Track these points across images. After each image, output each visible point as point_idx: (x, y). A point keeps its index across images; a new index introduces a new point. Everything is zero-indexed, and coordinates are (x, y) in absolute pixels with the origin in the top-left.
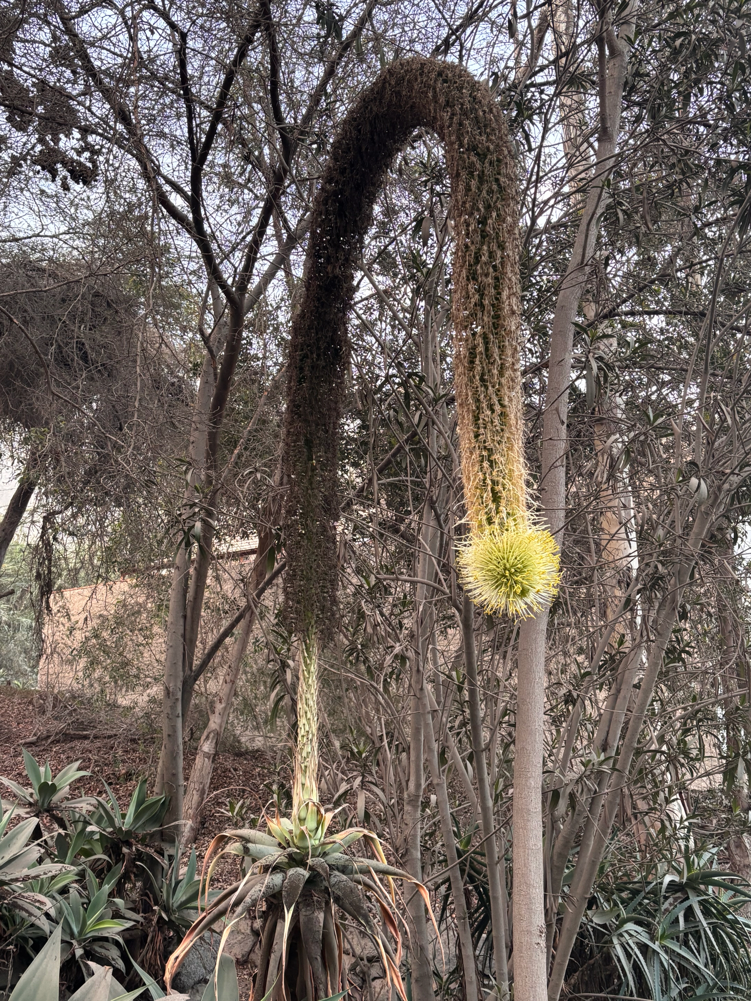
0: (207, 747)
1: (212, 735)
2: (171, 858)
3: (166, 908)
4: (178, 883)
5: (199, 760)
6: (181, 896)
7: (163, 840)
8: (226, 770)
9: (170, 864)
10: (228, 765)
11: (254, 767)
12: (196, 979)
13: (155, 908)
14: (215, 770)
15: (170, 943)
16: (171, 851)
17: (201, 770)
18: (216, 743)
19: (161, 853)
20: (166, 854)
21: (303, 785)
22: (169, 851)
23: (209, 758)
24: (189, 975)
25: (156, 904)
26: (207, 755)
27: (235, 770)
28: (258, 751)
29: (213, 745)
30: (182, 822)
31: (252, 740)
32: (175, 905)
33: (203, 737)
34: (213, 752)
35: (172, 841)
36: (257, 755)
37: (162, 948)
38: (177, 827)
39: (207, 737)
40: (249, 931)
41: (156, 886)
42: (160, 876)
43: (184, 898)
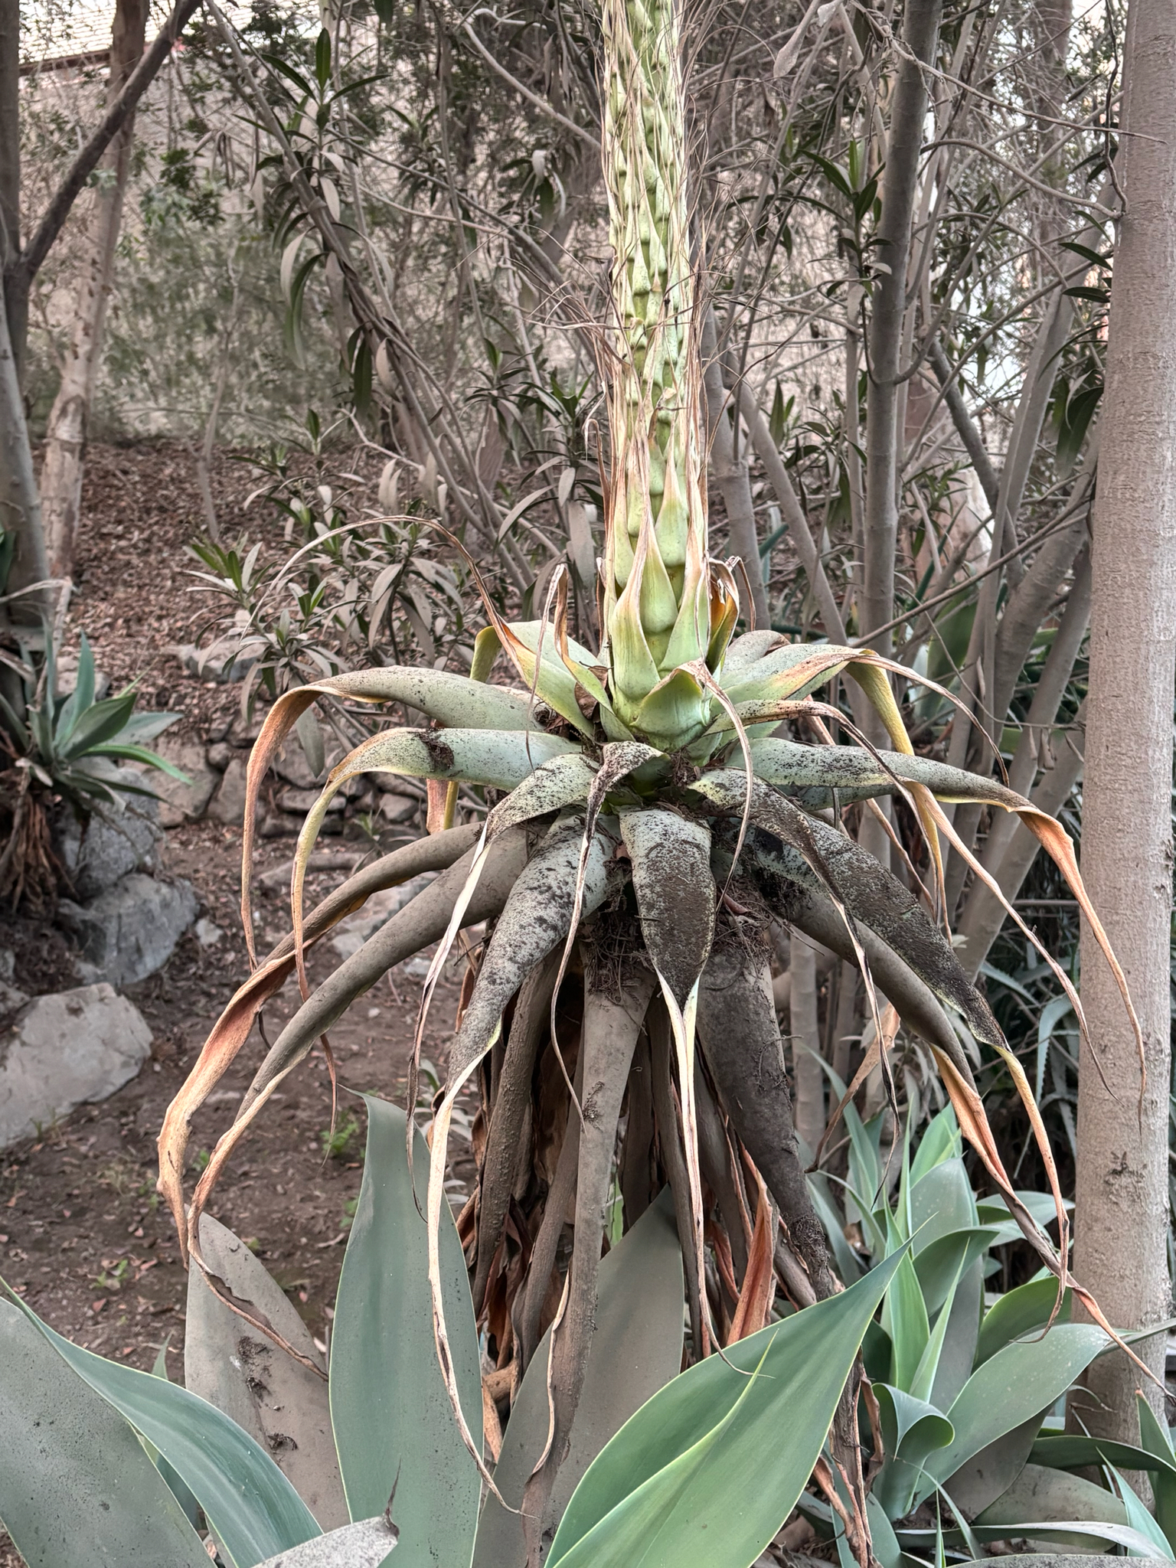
0: (65, 430)
1: (71, 407)
2: (37, 657)
3: (43, 760)
4: (59, 703)
5: (52, 456)
6: (69, 733)
7: (13, 623)
8: (107, 474)
9: (38, 673)
10: (109, 462)
11: (160, 466)
12: (121, 872)
13: (22, 763)
14: (87, 473)
15: (58, 814)
16: (37, 644)
17: (60, 475)
18: (84, 423)
19: (14, 650)
20: (25, 650)
21: (656, 496)
22: (31, 643)
23: (72, 452)
24: (105, 866)
25: (22, 752)
26: (66, 446)
27: (125, 472)
28: (159, 436)
29: (77, 426)
30: (49, 583)
31: (145, 419)
32: (63, 751)
33: (55, 413)
34: (77, 440)
35: (34, 623)
36: (158, 445)
37: (46, 832)
38: (40, 592)
39: (64, 412)
40: (201, 766)
41: (15, 718)
42: (18, 695)
43: (79, 737)
